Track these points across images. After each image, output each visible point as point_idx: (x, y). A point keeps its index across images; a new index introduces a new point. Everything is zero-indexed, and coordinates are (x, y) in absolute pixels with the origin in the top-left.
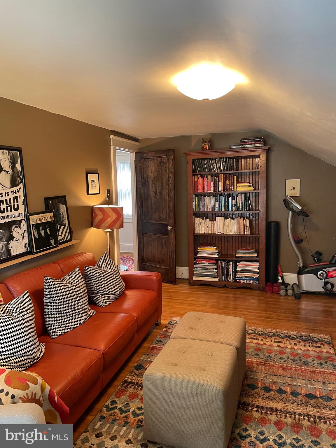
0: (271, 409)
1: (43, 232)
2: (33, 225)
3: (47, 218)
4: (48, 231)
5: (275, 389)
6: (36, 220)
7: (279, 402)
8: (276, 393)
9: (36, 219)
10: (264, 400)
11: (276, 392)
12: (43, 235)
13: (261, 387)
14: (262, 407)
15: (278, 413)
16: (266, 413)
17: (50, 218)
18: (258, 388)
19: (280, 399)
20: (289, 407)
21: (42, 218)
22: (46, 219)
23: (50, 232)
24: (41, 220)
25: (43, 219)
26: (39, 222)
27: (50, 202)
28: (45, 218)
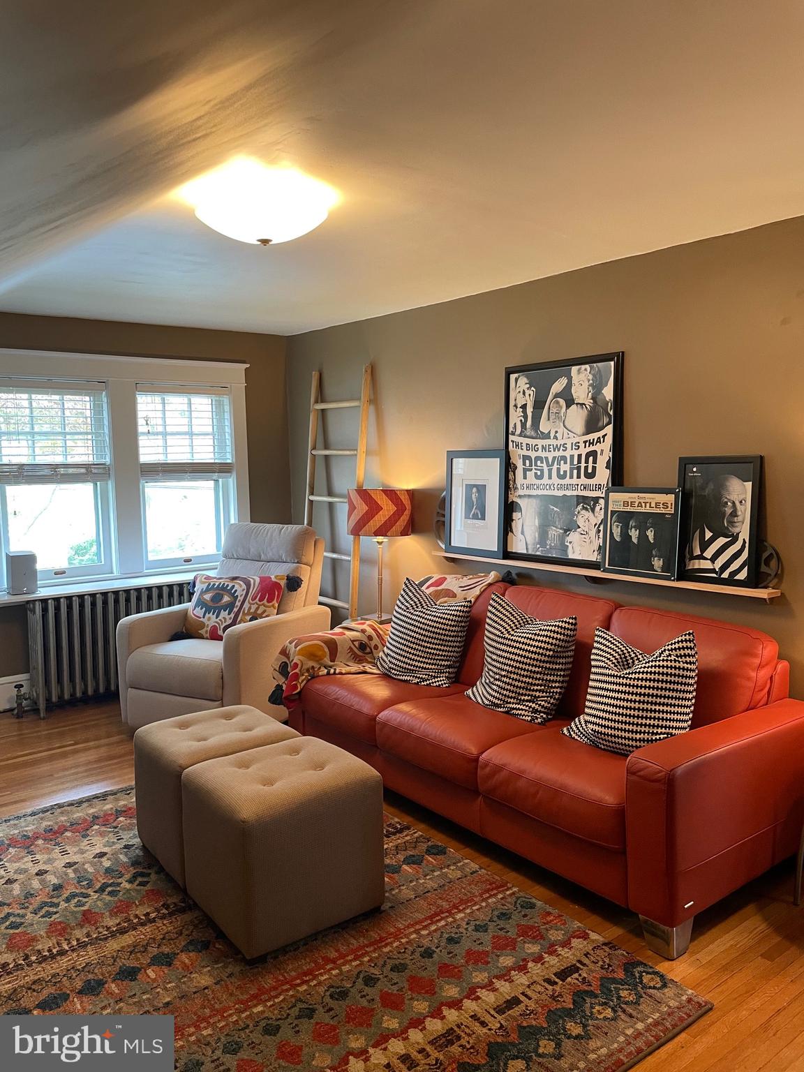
0: (123, 931)
1: (634, 534)
2: (613, 513)
3: (653, 505)
4: (650, 534)
5: (145, 971)
6: (624, 504)
7: (119, 951)
8: (136, 964)
9: (624, 502)
10: (150, 938)
11: (138, 966)
12: (635, 540)
13: (179, 956)
14: (143, 924)
15: (106, 933)
16: (128, 920)
17: (661, 506)
18: (182, 951)
19: (121, 958)
20: (91, 954)
21: (640, 503)
22: (650, 507)
23: (654, 539)
24: (636, 505)
25: (643, 505)
26: (629, 509)
27: (695, 469)
28: (648, 505)
